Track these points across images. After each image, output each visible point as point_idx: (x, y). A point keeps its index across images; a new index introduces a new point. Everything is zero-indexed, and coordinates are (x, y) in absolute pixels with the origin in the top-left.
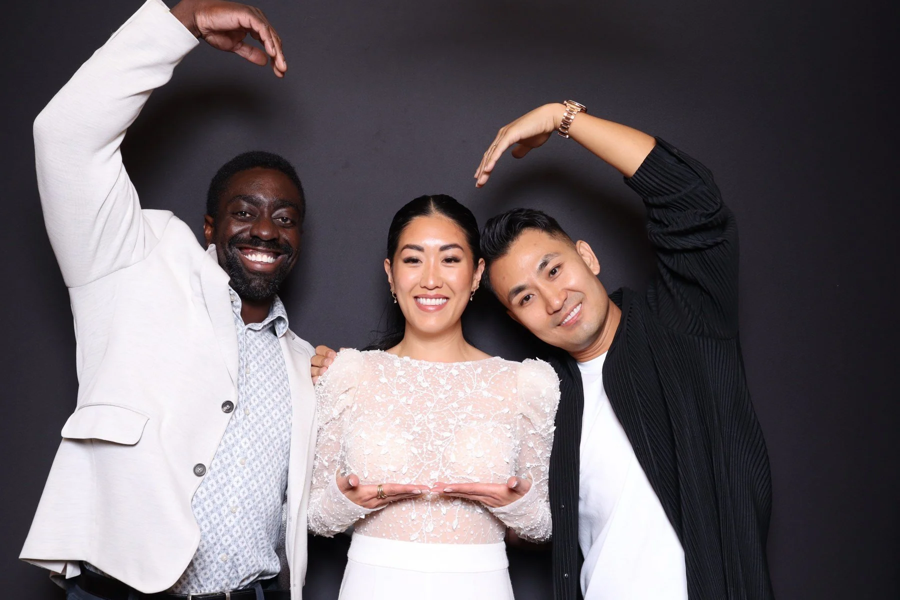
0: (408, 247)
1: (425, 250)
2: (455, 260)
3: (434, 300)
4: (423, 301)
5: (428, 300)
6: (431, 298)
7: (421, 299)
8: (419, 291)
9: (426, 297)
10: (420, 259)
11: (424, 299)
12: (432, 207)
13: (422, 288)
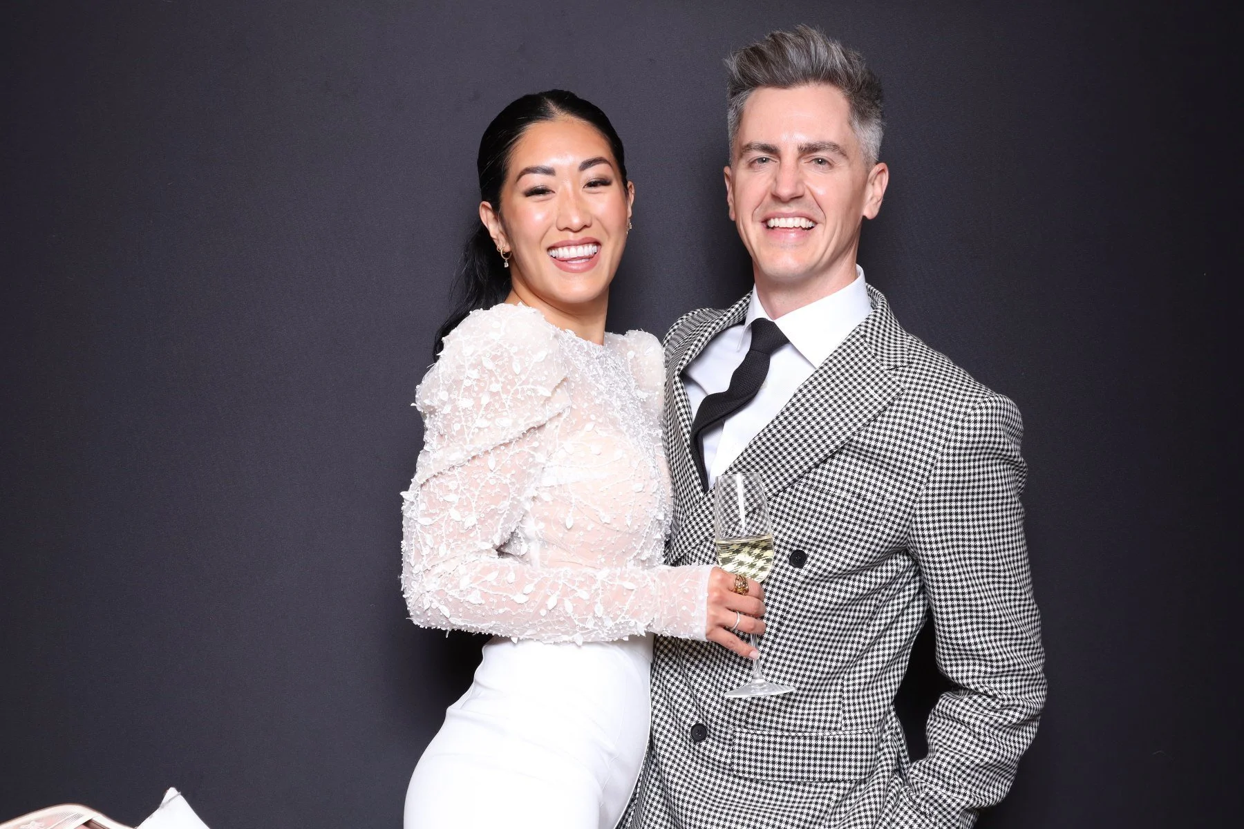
0: (529, 171)
1: (557, 173)
2: (604, 182)
3: (580, 248)
4: (563, 253)
5: (573, 249)
6: (576, 245)
7: (560, 249)
8: (555, 237)
9: (568, 245)
10: (550, 187)
11: (565, 249)
12: (552, 107)
13: (561, 230)
